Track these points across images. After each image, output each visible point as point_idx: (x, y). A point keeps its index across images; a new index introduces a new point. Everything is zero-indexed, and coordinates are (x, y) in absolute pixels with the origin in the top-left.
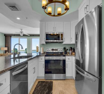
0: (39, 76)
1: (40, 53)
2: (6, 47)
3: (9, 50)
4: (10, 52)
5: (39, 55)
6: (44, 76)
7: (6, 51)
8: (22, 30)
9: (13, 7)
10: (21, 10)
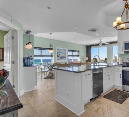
0: (116, 85)
1: (118, 63)
2: (87, 57)
3: (89, 60)
4: (91, 62)
5: (117, 65)
6: (121, 86)
7: (87, 61)
8: (100, 40)
9: (94, 30)
10: (98, 30)
